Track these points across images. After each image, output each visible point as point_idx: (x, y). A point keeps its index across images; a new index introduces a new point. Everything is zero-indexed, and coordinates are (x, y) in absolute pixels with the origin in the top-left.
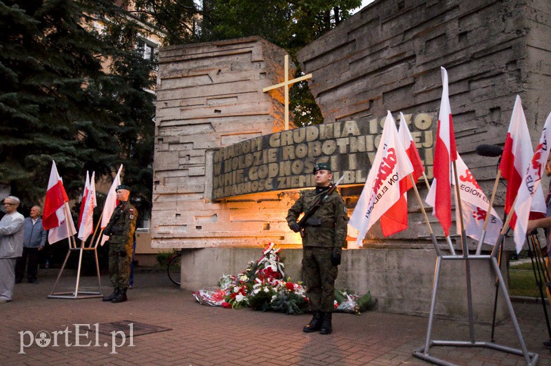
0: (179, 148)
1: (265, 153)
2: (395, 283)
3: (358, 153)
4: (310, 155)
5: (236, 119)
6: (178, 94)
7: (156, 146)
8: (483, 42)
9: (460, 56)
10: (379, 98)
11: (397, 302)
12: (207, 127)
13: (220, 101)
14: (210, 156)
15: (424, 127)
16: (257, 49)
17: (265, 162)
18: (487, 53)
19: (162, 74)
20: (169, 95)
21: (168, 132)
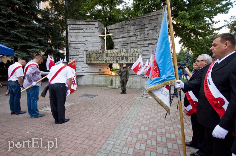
0: (76, 49)
1: (103, 54)
2: (132, 83)
3: (126, 57)
4: (115, 56)
5: (92, 43)
6: (75, 34)
7: (69, 49)
8: (152, 37)
9: (147, 38)
10: (129, 43)
11: (132, 87)
12: (84, 44)
13: (87, 38)
14: (85, 52)
15: (139, 52)
16: (97, 24)
17: (103, 56)
18: (152, 39)
19: (69, 28)
20: (72, 34)
21: (72, 45)
